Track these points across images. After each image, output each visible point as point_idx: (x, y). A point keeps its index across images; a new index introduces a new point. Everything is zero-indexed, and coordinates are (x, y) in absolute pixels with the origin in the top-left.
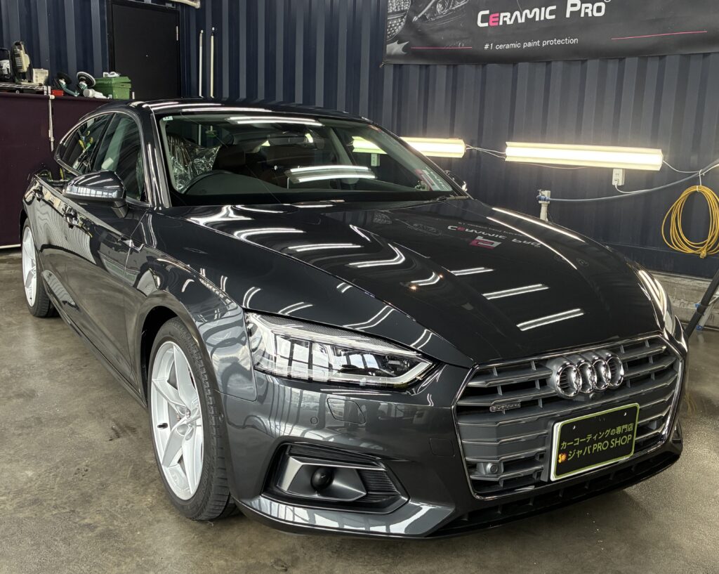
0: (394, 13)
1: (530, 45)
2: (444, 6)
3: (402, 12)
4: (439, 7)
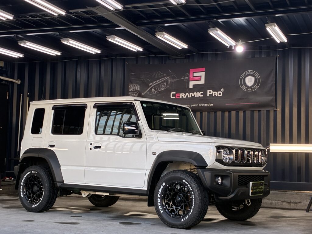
0: (132, 91)
1: (194, 106)
2: (155, 90)
3: (136, 91)
4: (153, 90)
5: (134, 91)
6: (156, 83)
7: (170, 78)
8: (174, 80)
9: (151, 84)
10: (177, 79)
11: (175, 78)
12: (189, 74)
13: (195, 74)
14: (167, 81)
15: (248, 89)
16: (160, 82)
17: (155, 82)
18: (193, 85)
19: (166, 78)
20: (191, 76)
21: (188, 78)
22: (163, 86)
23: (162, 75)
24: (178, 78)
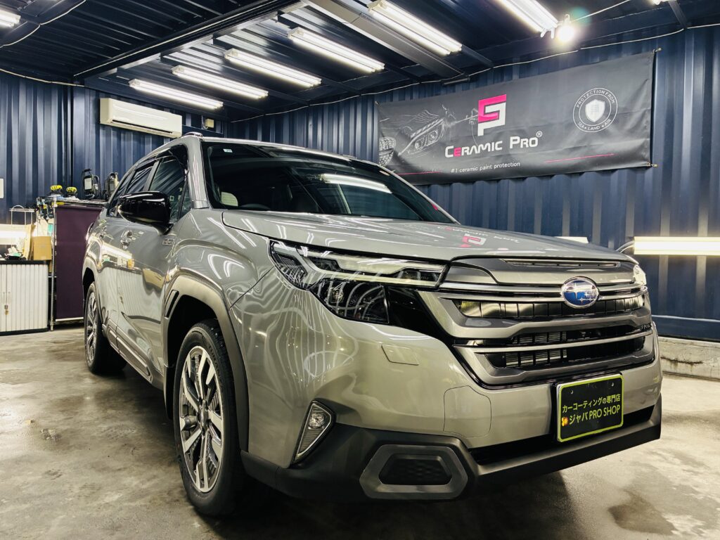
0: (383, 151)
1: (485, 168)
2: (420, 144)
3: (391, 149)
4: (417, 145)
5: (387, 150)
6: (421, 132)
7: (444, 120)
8: (453, 124)
9: (414, 135)
10: (456, 122)
11: (454, 120)
13: (489, 109)
14: (439, 127)
15: (591, 127)
16: (428, 130)
17: (419, 131)
18: (485, 130)
19: (437, 122)
20: (480, 114)
21: (476, 118)
22: (433, 137)
23: (432, 116)
24: (457, 120)
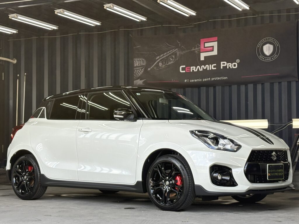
0: (137, 67)
1: (206, 80)
2: (163, 64)
4: (160, 64)
7: (178, 50)
8: (184, 52)
9: (158, 57)
12: (200, 44)
13: (207, 45)
14: (175, 54)
16: (167, 55)
17: (162, 55)
18: (205, 57)
19: (174, 51)
20: (202, 47)
21: (199, 49)
22: (171, 59)
23: (170, 47)
24: (187, 50)
